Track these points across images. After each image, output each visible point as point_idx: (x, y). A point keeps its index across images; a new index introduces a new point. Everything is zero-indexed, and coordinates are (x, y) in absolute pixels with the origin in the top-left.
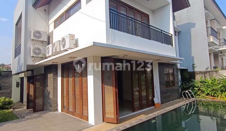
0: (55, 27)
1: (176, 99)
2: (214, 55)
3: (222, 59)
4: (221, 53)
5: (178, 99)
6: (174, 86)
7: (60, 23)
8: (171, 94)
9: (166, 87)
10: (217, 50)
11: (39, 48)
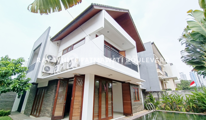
0: (63, 54)
1: (140, 111)
2: (161, 81)
3: (166, 85)
4: (165, 80)
5: (142, 110)
6: (139, 101)
7: (68, 52)
8: (137, 106)
9: (134, 101)
10: (163, 78)
11: (49, 67)
